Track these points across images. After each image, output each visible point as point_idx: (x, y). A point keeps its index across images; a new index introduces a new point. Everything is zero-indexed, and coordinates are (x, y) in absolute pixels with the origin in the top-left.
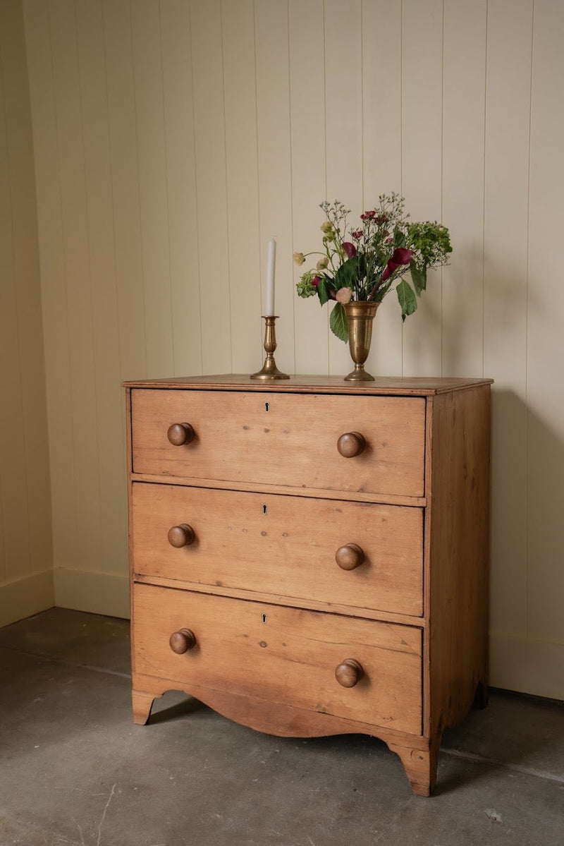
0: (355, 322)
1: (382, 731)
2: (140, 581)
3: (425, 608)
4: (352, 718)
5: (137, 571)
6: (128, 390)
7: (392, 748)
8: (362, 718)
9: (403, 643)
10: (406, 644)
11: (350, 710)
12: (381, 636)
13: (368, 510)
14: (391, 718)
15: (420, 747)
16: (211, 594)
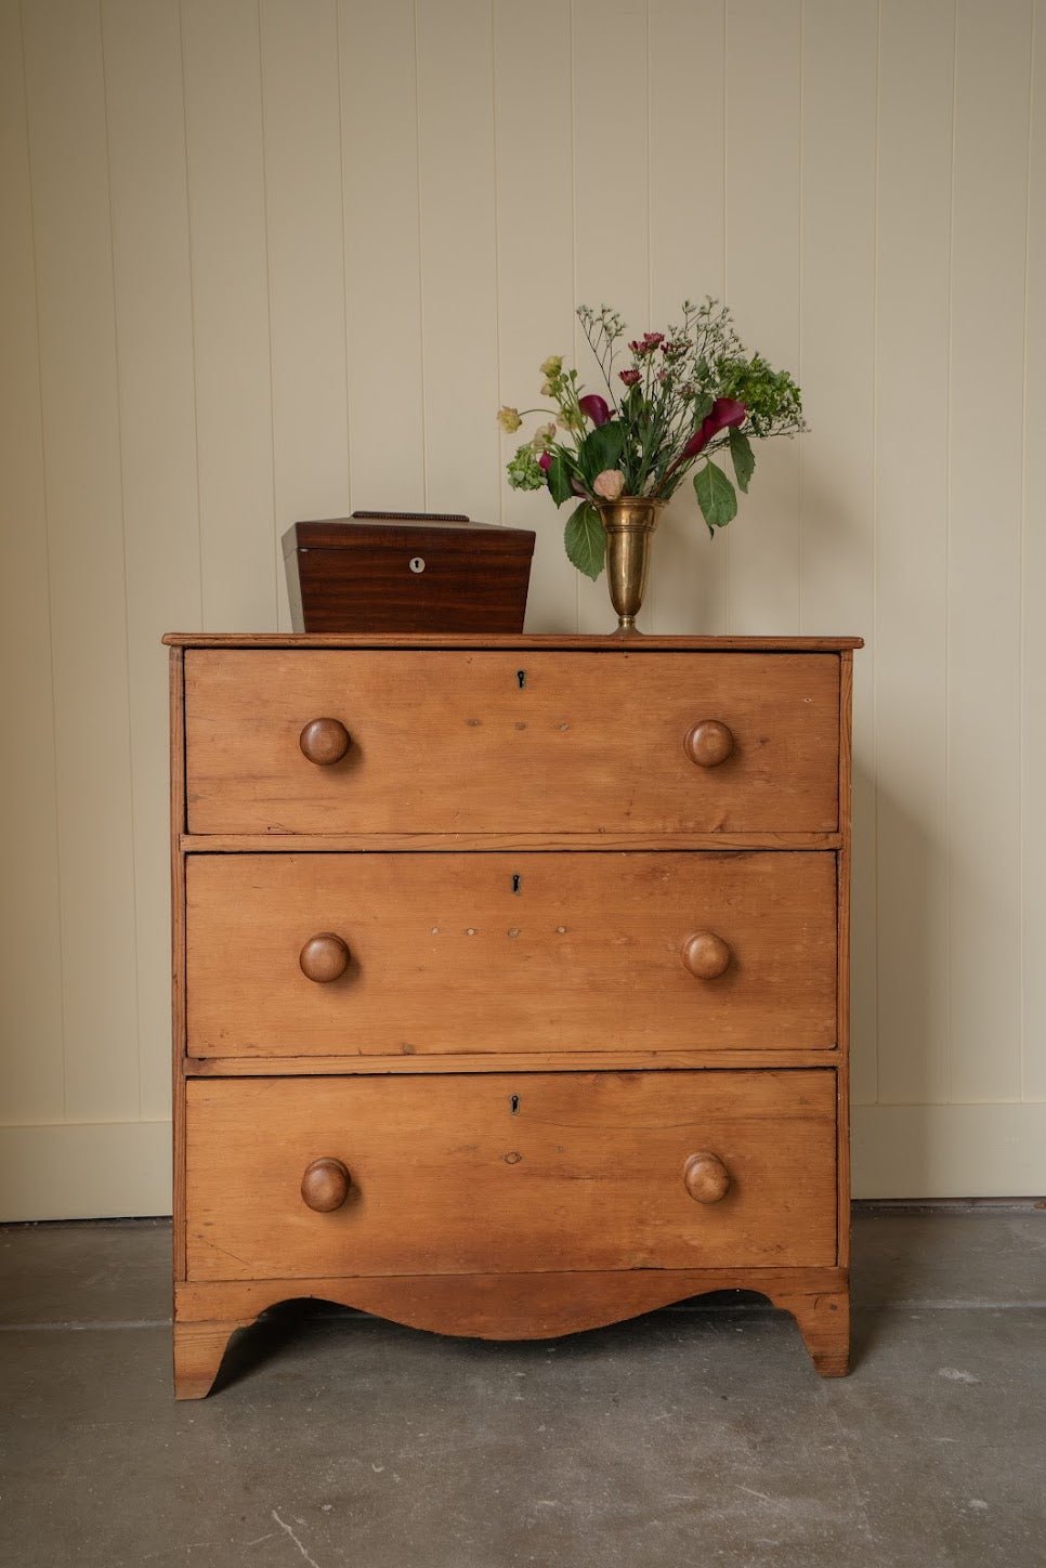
0: (625, 537)
1: (761, 1276)
2: (202, 1073)
3: (840, 1031)
4: (701, 1265)
5: (195, 1052)
6: (178, 651)
7: (780, 1303)
8: (719, 1260)
9: (803, 1101)
10: (807, 1103)
11: (695, 1249)
12: (760, 1095)
13: (731, 865)
14: (778, 1246)
15: (832, 1288)
16: (389, 1074)
